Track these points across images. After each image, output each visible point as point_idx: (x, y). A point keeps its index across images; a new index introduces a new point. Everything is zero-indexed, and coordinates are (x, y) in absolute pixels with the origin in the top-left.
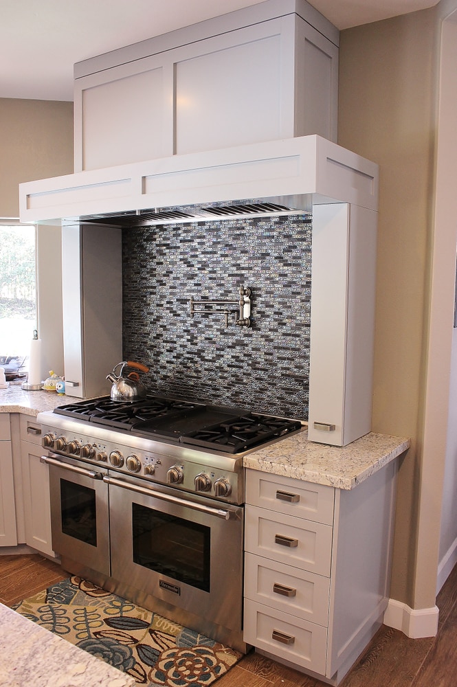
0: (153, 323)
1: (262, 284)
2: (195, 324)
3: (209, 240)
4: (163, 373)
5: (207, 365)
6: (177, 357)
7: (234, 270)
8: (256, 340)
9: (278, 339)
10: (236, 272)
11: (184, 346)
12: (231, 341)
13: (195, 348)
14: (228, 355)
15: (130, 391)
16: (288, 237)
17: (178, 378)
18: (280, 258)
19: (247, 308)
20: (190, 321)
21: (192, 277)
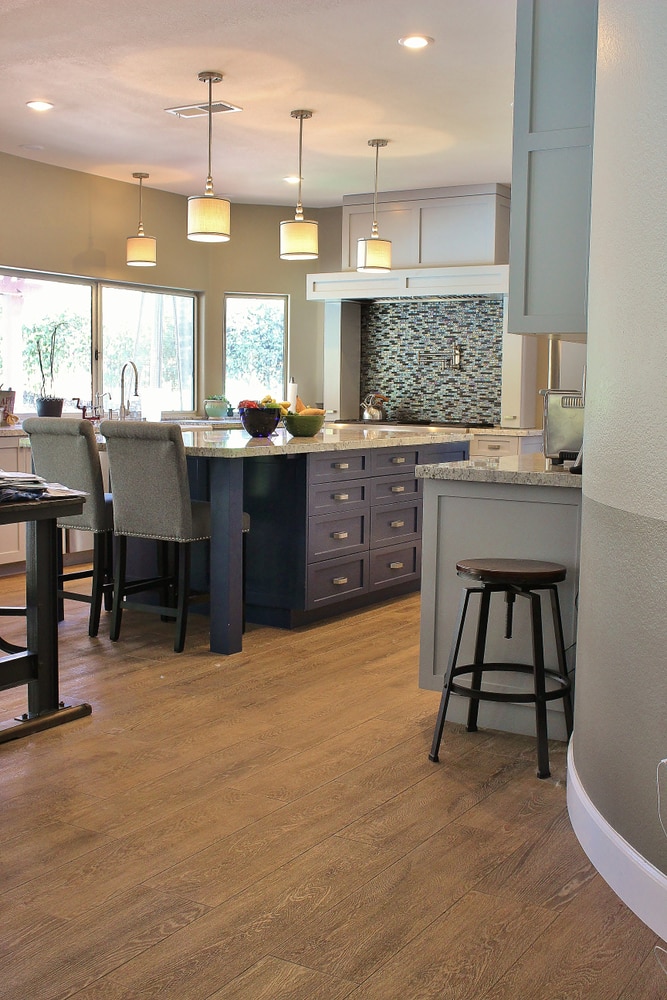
0: (387, 370)
1: (467, 342)
2: (419, 370)
3: (431, 314)
4: (393, 405)
5: (428, 397)
6: (406, 393)
7: (448, 334)
8: (463, 377)
9: (478, 376)
11: (410, 385)
12: (445, 379)
13: (419, 386)
14: (443, 389)
15: (377, 413)
16: (485, 313)
17: (406, 407)
18: (479, 326)
19: (457, 357)
20: (416, 368)
21: (418, 338)
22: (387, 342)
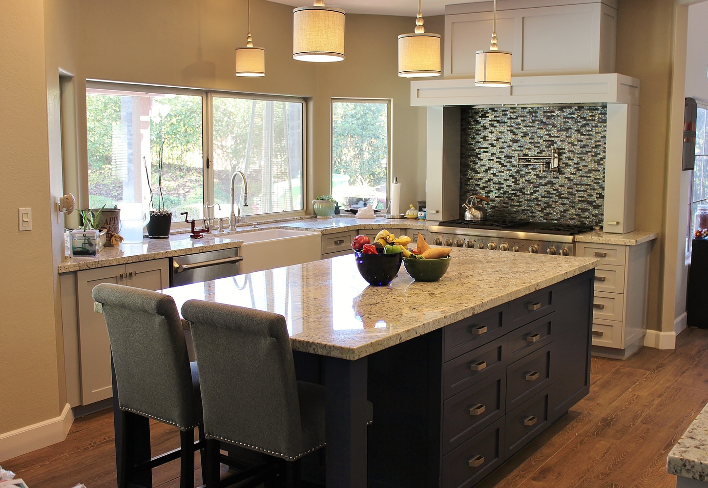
0: (486, 171)
1: (566, 146)
2: (518, 172)
3: (529, 119)
4: (492, 204)
5: (527, 197)
6: (505, 193)
7: (547, 138)
8: (562, 179)
9: (576, 178)
10: (547, 139)
11: (509, 186)
12: (543, 182)
13: (518, 187)
14: (542, 190)
15: (478, 214)
16: (584, 119)
17: (504, 207)
18: (578, 131)
19: (556, 161)
20: (514, 170)
21: (516, 141)
22: (485, 144)
